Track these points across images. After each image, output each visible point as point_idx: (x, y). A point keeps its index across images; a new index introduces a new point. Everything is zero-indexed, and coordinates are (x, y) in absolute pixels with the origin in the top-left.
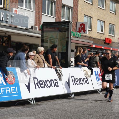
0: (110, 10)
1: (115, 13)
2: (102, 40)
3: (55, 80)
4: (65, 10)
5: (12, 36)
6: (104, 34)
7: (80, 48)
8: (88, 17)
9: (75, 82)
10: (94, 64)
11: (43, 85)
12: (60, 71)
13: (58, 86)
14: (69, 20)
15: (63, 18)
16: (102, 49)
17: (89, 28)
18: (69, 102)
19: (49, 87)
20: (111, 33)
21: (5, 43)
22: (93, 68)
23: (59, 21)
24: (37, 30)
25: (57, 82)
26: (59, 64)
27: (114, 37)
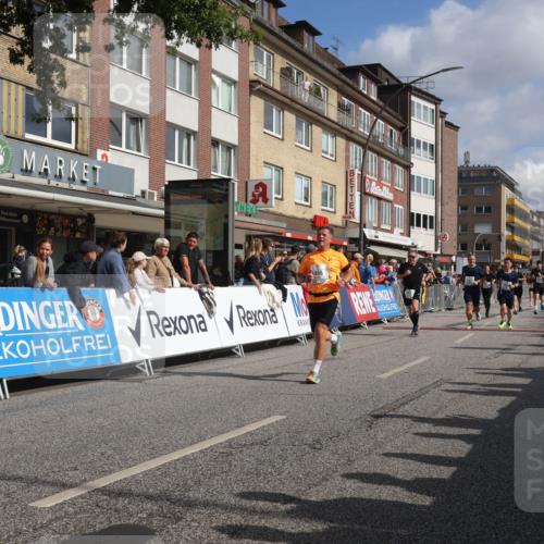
0: (324, 152)
1: (333, 159)
2: (308, 221)
3: (199, 316)
4: (220, 153)
5: (96, 216)
6: (310, 206)
7: (257, 241)
8: (273, 168)
9: (246, 319)
11: (172, 329)
12: (211, 295)
13: (205, 330)
14: (229, 174)
15: (216, 171)
16: (307, 242)
17: (276, 193)
18: (233, 366)
19: (186, 332)
20: (327, 203)
21: (81, 232)
22: (285, 286)
23: (205, 178)
24: (156, 198)
25: (203, 322)
26: (208, 279)
27: (335, 212)
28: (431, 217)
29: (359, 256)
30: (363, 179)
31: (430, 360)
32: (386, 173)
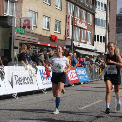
0: (56, 6)
1: (61, 9)
2: (48, 37)
4: (9, 4)
6: (49, 31)
7: (25, 45)
8: (33, 13)
9: (19, 81)
10: (38, 62)
12: (3, 70)
15: (6, 13)
16: (48, 47)
17: (34, 24)
18: (12, 103)
20: (57, 29)
22: (37, 67)
23: (1, 15)
26: (1, 62)
27: (60, 34)
28: (104, 37)
29: (71, 54)
30: (73, 19)
31: (102, 101)
32: (84, 17)
